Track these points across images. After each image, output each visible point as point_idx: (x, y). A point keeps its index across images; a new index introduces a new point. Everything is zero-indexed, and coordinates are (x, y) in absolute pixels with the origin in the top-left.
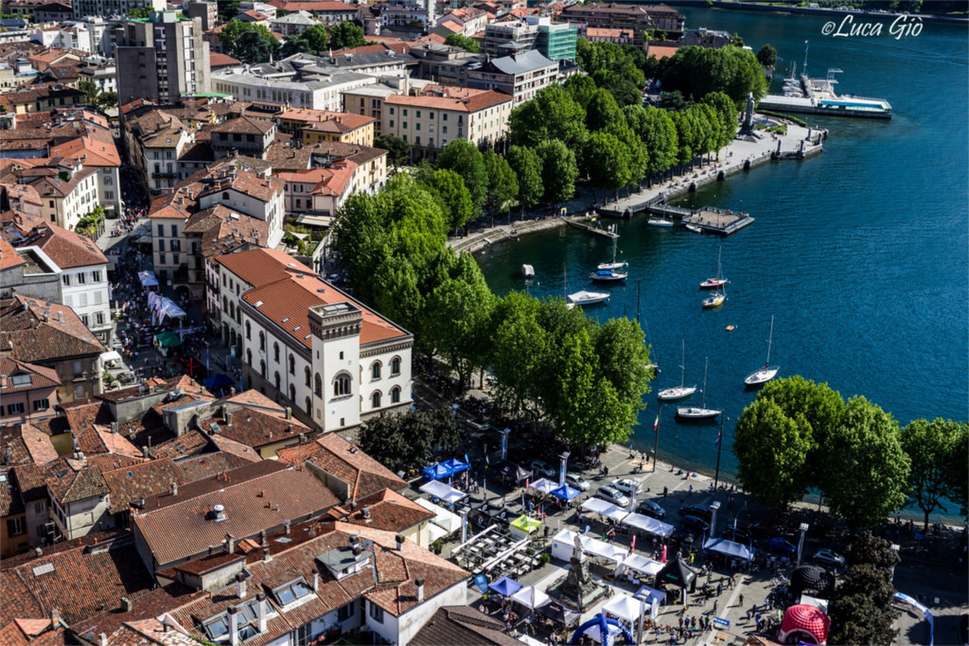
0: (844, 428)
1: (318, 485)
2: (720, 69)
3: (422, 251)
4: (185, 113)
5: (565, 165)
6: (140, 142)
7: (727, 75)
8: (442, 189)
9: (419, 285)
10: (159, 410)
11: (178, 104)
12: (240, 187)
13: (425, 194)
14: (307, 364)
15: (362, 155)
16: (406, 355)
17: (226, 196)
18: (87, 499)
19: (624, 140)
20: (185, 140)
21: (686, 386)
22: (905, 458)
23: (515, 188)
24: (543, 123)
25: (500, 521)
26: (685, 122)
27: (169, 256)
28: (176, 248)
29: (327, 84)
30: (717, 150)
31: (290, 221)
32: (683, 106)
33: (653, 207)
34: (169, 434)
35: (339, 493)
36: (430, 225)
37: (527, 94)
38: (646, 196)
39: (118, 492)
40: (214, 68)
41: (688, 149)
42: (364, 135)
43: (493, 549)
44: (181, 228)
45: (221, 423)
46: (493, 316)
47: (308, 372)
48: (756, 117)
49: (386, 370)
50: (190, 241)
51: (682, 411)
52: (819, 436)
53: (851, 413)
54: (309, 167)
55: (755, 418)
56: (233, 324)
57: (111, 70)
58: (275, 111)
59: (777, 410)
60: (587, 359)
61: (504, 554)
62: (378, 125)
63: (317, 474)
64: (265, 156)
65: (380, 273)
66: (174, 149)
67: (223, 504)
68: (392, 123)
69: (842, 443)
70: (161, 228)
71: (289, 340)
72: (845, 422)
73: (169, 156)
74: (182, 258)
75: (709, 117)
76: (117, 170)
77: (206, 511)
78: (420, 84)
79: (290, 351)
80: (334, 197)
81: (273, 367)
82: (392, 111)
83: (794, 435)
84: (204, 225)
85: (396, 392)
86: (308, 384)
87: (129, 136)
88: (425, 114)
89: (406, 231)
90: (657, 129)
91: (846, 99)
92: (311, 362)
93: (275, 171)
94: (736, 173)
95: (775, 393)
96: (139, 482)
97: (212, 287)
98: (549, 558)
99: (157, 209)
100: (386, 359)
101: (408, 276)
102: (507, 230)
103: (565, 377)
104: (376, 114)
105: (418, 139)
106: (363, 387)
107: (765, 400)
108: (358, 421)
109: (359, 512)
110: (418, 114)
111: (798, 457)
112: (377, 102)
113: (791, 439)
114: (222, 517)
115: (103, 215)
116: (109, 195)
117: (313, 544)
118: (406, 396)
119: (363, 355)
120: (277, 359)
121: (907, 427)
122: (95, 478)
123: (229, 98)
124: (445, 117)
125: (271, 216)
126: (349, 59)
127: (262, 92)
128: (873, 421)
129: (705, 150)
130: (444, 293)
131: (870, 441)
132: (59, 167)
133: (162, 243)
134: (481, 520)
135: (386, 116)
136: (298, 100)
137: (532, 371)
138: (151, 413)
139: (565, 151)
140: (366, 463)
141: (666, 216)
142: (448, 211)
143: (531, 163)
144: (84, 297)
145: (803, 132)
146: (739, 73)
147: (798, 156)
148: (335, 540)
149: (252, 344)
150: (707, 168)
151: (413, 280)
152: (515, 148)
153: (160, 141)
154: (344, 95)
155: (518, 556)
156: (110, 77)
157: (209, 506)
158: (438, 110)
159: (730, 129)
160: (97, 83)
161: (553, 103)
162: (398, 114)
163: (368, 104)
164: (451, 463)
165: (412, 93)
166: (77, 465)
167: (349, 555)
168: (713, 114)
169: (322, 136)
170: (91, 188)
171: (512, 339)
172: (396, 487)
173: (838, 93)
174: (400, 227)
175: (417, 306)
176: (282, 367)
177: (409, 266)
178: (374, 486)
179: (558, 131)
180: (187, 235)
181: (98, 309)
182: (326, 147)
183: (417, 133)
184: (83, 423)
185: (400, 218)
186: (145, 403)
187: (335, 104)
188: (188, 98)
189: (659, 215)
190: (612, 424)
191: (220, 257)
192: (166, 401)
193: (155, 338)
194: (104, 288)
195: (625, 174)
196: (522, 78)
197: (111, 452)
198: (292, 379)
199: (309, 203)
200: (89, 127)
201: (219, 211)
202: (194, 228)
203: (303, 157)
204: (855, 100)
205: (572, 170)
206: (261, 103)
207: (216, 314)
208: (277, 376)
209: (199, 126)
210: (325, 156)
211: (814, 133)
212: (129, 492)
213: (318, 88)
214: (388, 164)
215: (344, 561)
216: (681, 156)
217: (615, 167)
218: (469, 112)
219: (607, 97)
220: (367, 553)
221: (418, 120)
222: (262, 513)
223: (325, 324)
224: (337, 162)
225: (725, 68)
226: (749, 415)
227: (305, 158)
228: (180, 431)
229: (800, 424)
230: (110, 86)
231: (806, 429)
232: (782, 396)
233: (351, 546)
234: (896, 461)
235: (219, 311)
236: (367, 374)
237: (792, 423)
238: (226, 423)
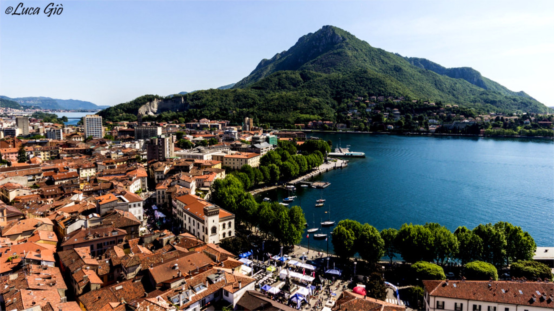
0: (364, 233)
1: (207, 257)
2: (317, 145)
3: (236, 193)
4: (167, 162)
5: (276, 170)
6: (153, 170)
7: (319, 146)
8: (241, 178)
9: (236, 202)
10: (158, 239)
11: (164, 160)
12: (183, 179)
13: (236, 179)
14: (203, 225)
15: (218, 171)
16: (233, 221)
17: (179, 182)
18: (134, 266)
19: (292, 163)
20: (166, 169)
21: (315, 228)
22: (382, 240)
23: (263, 177)
24: (269, 160)
25: (263, 269)
26: (309, 158)
27: (161, 200)
28: (163, 198)
29: (208, 153)
30: (318, 166)
31: (197, 189)
32: (308, 155)
33: (301, 182)
34: (161, 246)
35: (214, 259)
36: (238, 187)
37: (264, 153)
38: (300, 179)
39: (144, 263)
40: (175, 151)
41: (310, 166)
42: (219, 166)
43: (261, 277)
44: (165, 191)
45: (177, 242)
46: (258, 209)
47: (203, 227)
48: (328, 158)
49: (227, 226)
50: (168, 195)
51: (316, 235)
52: (356, 235)
53: (365, 228)
54: (203, 174)
55: (337, 231)
56: (180, 217)
57: (145, 153)
58: (193, 161)
59: (344, 228)
60: (286, 218)
61: (265, 278)
62: (222, 164)
63: (207, 254)
64: (190, 172)
65: (225, 200)
66: (163, 171)
67: (177, 263)
68: (226, 163)
69: (364, 237)
70: (159, 192)
71: (198, 218)
72: (363, 230)
73: (162, 174)
74: (165, 200)
75: (315, 157)
76: (146, 178)
77: (172, 266)
78: (234, 152)
79: (198, 222)
80: (210, 182)
81: (193, 227)
82: (226, 160)
83: (349, 236)
84: (172, 190)
85: (230, 233)
86: (203, 231)
87: (150, 169)
88: (236, 160)
89: (231, 188)
90: (301, 160)
91: (352, 153)
92: (204, 224)
93: (193, 176)
94: (325, 172)
95: (342, 224)
96: (151, 260)
97: (174, 207)
98: (279, 279)
99: (158, 187)
100: (227, 222)
101: (232, 199)
102: (261, 190)
103: (280, 224)
104: (222, 160)
105: (234, 167)
106: (220, 231)
107: (340, 226)
108: (219, 242)
109: (220, 263)
110: (234, 160)
111: (351, 242)
112: (222, 157)
113: (348, 237)
114: (177, 268)
115: (141, 191)
116: (143, 185)
117: (206, 273)
118: (233, 234)
119: (220, 221)
120: (194, 225)
121: (382, 232)
122: (137, 259)
123: (180, 158)
124: (241, 160)
125: (192, 187)
126: (214, 147)
127: (189, 156)
128: (372, 230)
129: (315, 166)
130: (243, 203)
131: (372, 235)
132: (129, 177)
133: (159, 197)
134: (257, 269)
135: (225, 161)
136: (199, 158)
137: (271, 223)
138: (155, 240)
139: (276, 167)
140: (222, 250)
141: (306, 184)
142: (243, 184)
143: (267, 170)
144: (135, 212)
145: (342, 161)
146: (322, 146)
147: (341, 167)
148: (213, 271)
149: (186, 222)
150: (316, 171)
151: (234, 201)
152: (262, 166)
153: (159, 169)
154: (213, 156)
155: (270, 279)
156: (145, 155)
157: (173, 265)
158: (239, 158)
159: (322, 161)
160: (141, 157)
161: (272, 155)
162: (228, 160)
163: (219, 158)
164: (247, 253)
165: (232, 154)
166: (131, 255)
167: (218, 275)
168: (316, 156)
169: (206, 167)
170: (138, 183)
171: (264, 215)
172: (230, 256)
173: (350, 151)
174: (229, 187)
175: (236, 208)
176: (195, 227)
177: (233, 197)
178: (224, 256)
179: (273, 161)
180: (167, 193)
181: (139, 215)
182: (207, 169)
183: (233, 165)
184: (134, 244)
185: (230, 185)
186: (153, 238)
187: (210, 158)
188: (167, 159)
189: (304, 184)
190: (295, 237)
191: (176, 197)
192: (160, 236)
193: (156, 223)
194: (141, 208)
195: (293, 173)
196: (262, 149)
197: (142, 252)
198: (198, 231)
199: (203, 184)
200: (139, 167)
201: (176, 186)
202: (169, 191)
203: (201, 172)
204: (355, 153)
205: (278, 172)
206: (189, 159)
207: (175, 215)
208: (194, 230)
209: (171, 166)
210: (207, 172)
211: (345, 161)
212: (147, 263)
213: (205, 154)
214: (226, 174)
215: (216, 277)
216: (309, 167)
217: (290, 171)
218: (248, 159)
219: (287, 152)
220: (223, 274)
221: (234, 162)
222: (190, 266)
223: (209, 211)
224: (211, 173)
225: (319, 145)
226: (335, 231)
227: (202, 172)
228: (164, 245)
229: (350, 232)
230: (145, 157)
231: (353, 233)
232: (344, 224)
233: (219, 273)
234: (380, 241)
235: (176, 214)
236: (221, 227)
237: (348, 232)
238: (178, 242)
